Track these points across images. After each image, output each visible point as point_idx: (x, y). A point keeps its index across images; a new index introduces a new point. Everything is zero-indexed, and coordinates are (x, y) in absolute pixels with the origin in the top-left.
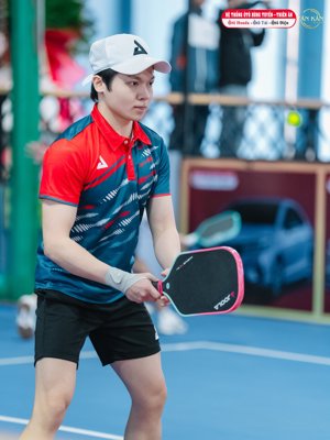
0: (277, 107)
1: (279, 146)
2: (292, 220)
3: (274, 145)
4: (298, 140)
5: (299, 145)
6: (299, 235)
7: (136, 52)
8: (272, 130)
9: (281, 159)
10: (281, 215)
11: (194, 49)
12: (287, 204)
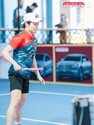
0: (42, 30)
1: (43, 40)
2: (47, 59)
3: (41, 40)
4: (47, 38)
5: (48, 39)
6: (49, 62)
7: (36, 17)
8: (41, 36)
9: (43, 44)
10: (44, 58)
11: (20, 17)
12: (46, 55)
